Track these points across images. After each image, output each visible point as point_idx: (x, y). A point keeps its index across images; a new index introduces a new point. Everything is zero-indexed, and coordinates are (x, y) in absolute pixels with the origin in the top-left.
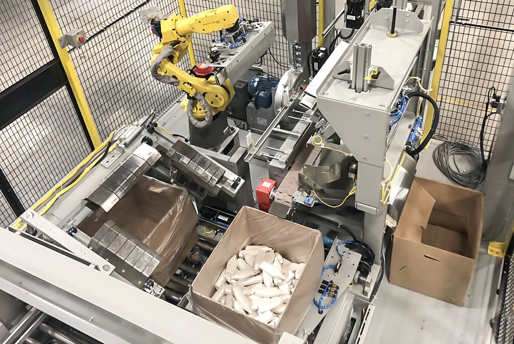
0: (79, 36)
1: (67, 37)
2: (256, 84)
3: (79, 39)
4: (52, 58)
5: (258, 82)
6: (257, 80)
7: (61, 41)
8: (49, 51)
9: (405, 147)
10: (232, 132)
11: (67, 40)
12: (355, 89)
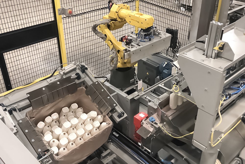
0: (70, 10)
1: (63, 9)
2: (164, 65)
3: (69, 12)
4: (53, 19)
5: (166, 64)
6: (166, 63)
7: (59, 10)
8: (52, 15)
9: (242, 116)
10: (136, 83)
11: (63, 11)
12: (207, 55)
